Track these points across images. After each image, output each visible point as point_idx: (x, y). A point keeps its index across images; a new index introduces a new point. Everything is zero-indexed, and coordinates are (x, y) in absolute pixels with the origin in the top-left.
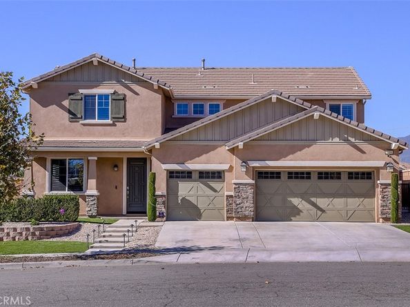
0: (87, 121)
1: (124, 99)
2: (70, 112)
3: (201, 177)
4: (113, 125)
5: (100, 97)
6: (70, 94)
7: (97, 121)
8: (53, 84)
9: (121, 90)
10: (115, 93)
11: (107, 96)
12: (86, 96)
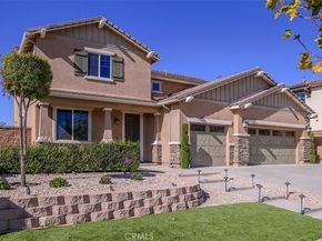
0: (91, 77)
1: (122, 62)
2: (75, 66)
3: (211, 130)
4: (114, 83)
5: (103, 57)
6: (76, 50)
7: (99, 78)
8: (59, 37)
9: (120, 54)
10: (115, 56)
11: (108, 57)
12: (90, 54)
